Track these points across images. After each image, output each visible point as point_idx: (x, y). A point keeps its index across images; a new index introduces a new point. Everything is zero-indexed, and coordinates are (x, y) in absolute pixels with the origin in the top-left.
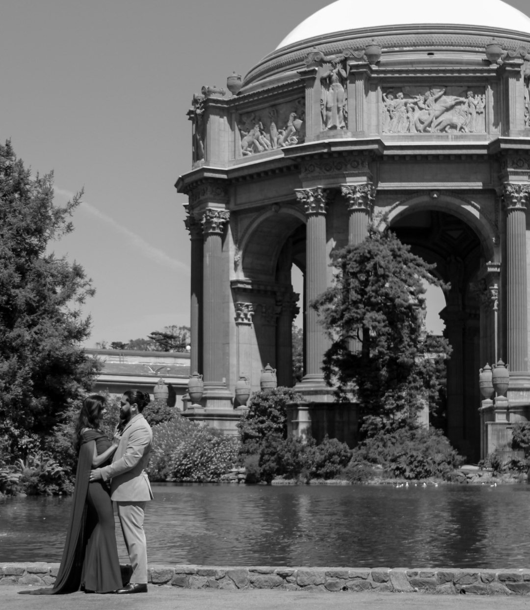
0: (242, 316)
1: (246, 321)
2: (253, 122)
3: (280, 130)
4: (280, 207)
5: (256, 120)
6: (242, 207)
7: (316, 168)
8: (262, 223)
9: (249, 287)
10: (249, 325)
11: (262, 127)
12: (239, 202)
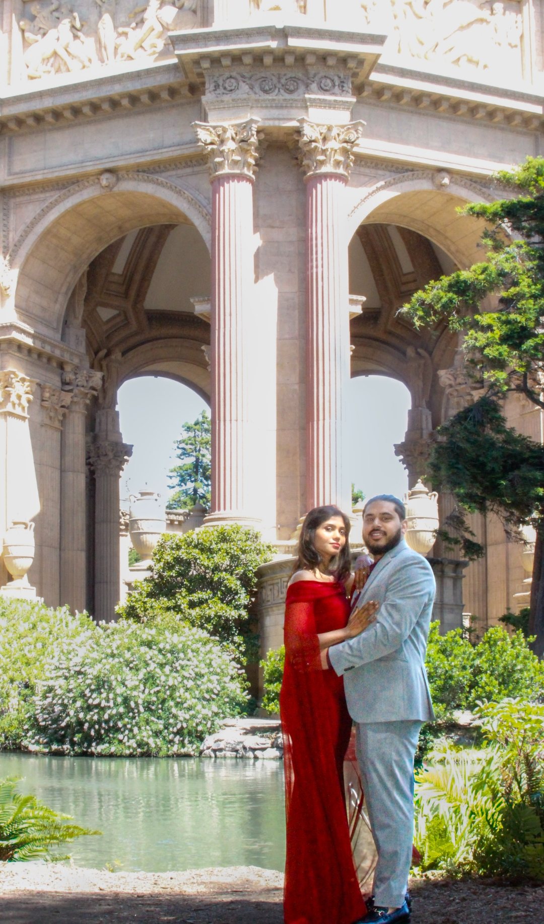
0: (13, 398)
1: (18, 411)
2: (56, 14)
3: (121, 30)
4: (118, 179)
5: (63, 10)
6: (28, 179)
7: (241, 84)
8: (63, 216)
9: (29, 341)
10: (23, 418)
11: (78, 25)
12: (17, 167)
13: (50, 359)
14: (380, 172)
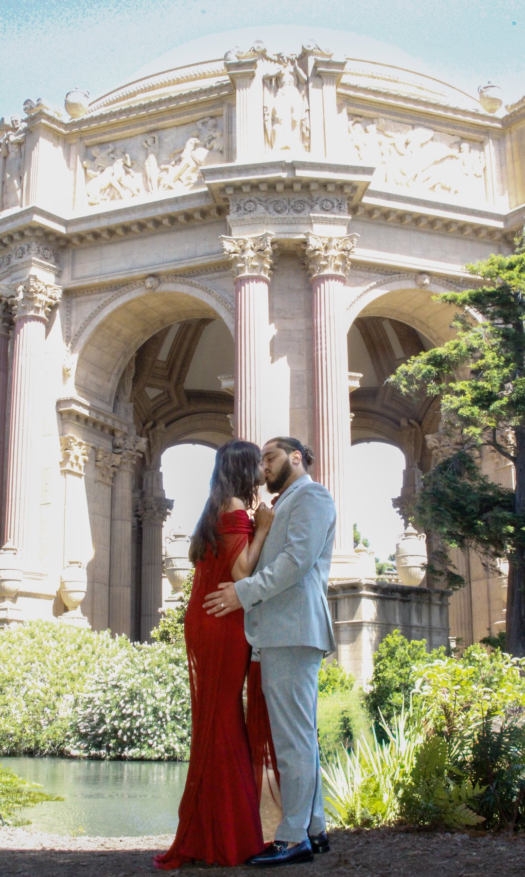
0: (72, 459)
1: (76, 469)
2: (112, 156)
3: (163, 167)
4: (160, 282)
5: (118, 152)
6: (87, 283)
7: (258, 205)
8: (115, 312)
9: (86, 412)
10: (80, 475)
11: (129, 163)
12: (79, 273)
13: (103, 427)
14: (373, 275)
